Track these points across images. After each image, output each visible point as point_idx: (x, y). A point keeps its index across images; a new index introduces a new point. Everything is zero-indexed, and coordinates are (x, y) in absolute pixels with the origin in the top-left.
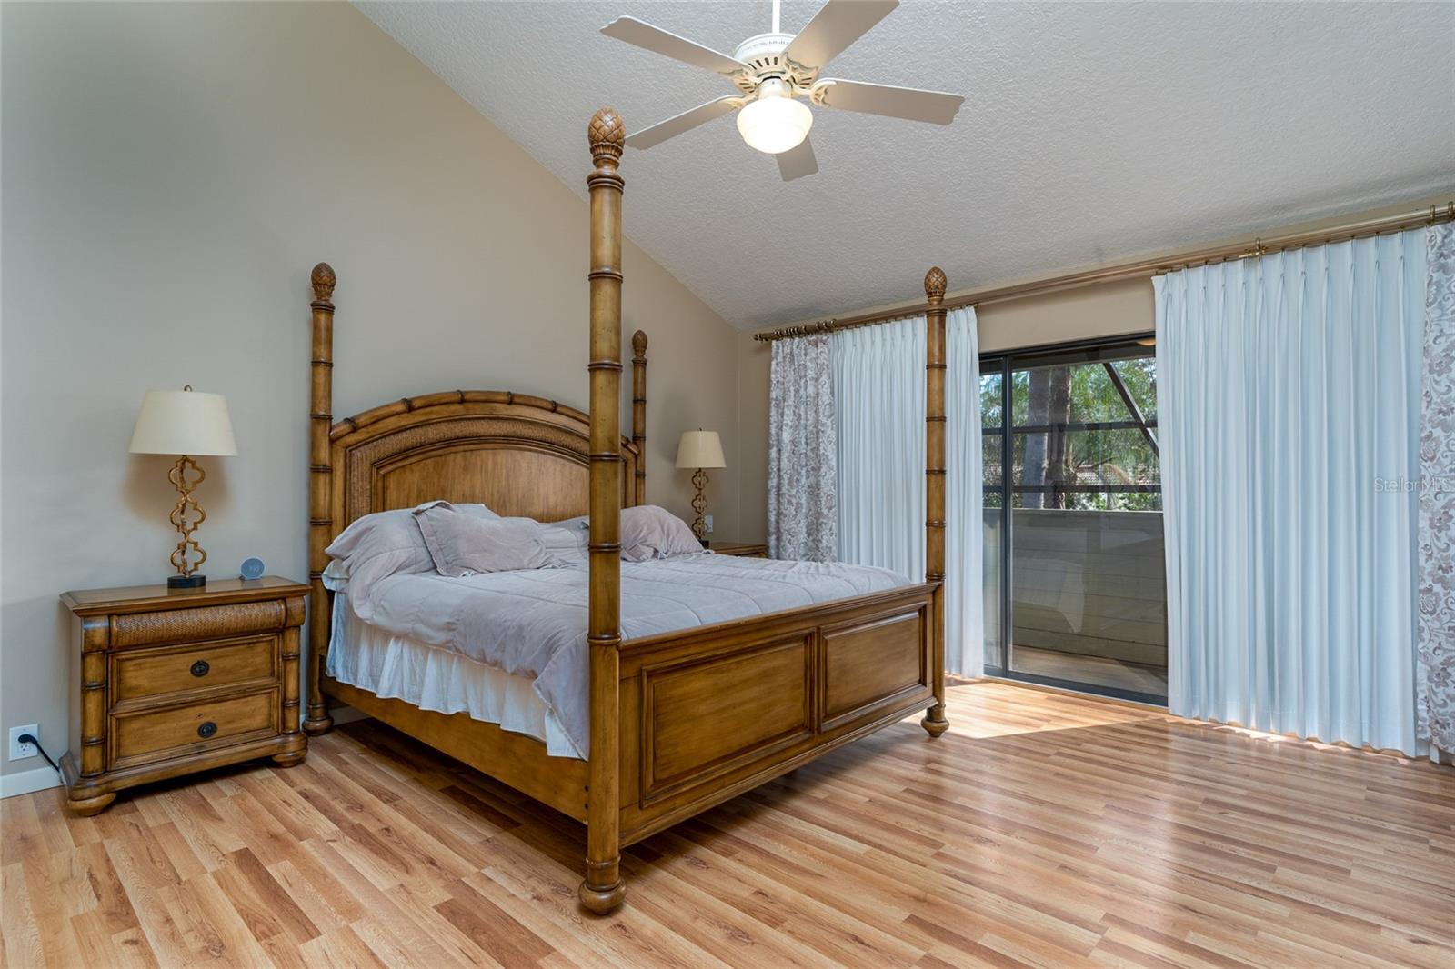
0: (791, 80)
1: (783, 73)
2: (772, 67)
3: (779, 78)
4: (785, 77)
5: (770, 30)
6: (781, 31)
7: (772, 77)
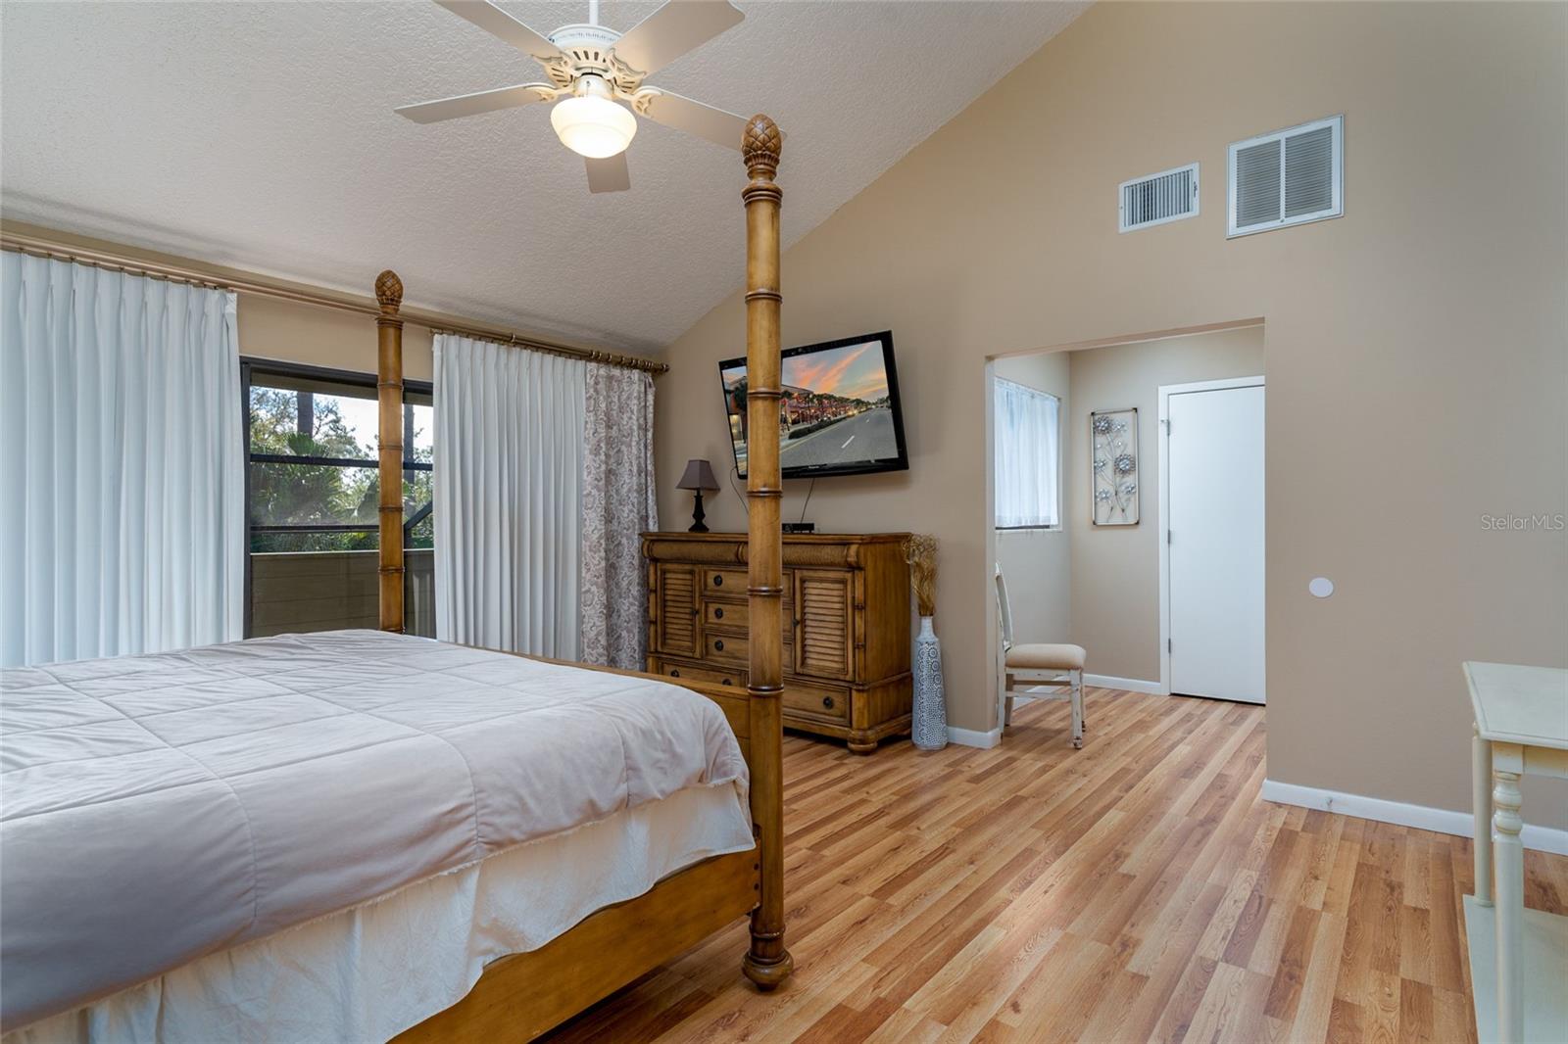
0: (613, 81)
1: (606, 71)
2: (591, 62)
3: (601, 76)
4: (608, 76)
5: (586, 20)
6: (599, 24)
7: (592, 74)
